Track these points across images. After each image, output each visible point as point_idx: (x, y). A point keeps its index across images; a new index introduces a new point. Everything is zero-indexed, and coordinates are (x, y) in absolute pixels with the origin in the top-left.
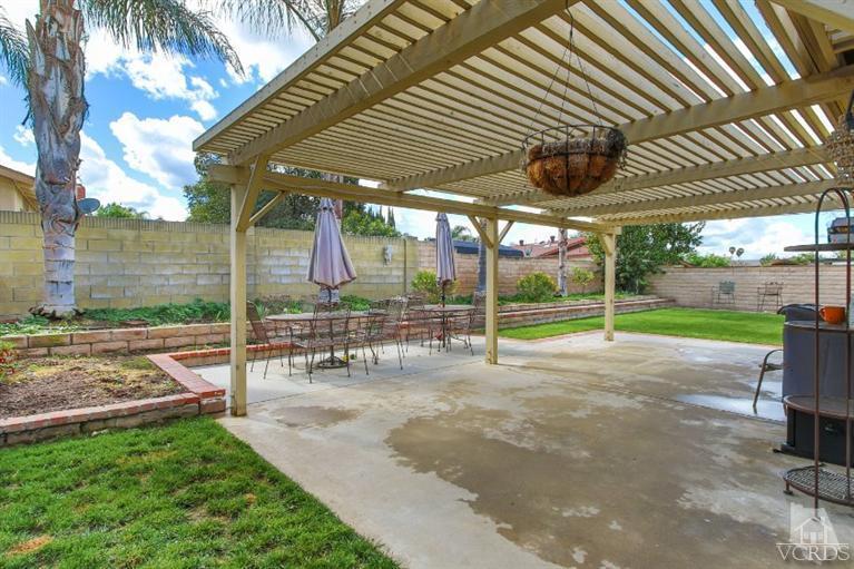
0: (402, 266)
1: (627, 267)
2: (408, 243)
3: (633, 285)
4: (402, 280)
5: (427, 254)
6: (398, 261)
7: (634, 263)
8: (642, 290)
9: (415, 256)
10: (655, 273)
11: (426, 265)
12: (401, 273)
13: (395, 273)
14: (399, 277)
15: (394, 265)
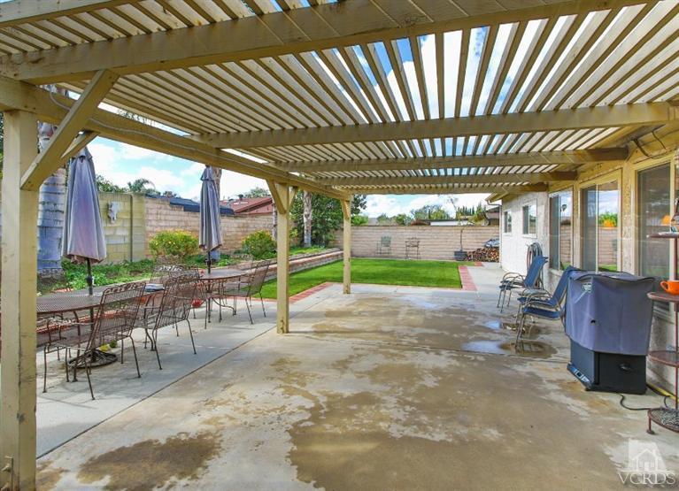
0: (128, 225)
1: (318, 226)
2: (135, 200)
3: (321, 239)
4: (127, 240)
5: (154, 211)
6: (124, 219)
7: (323, 222)
8: (327, 244)
9: (141, 213)
10: (336, 230)
11: (154, 223)
12: (127, 233)
13: (120, 233)
14: (124, 237)
15: (119, 224)
